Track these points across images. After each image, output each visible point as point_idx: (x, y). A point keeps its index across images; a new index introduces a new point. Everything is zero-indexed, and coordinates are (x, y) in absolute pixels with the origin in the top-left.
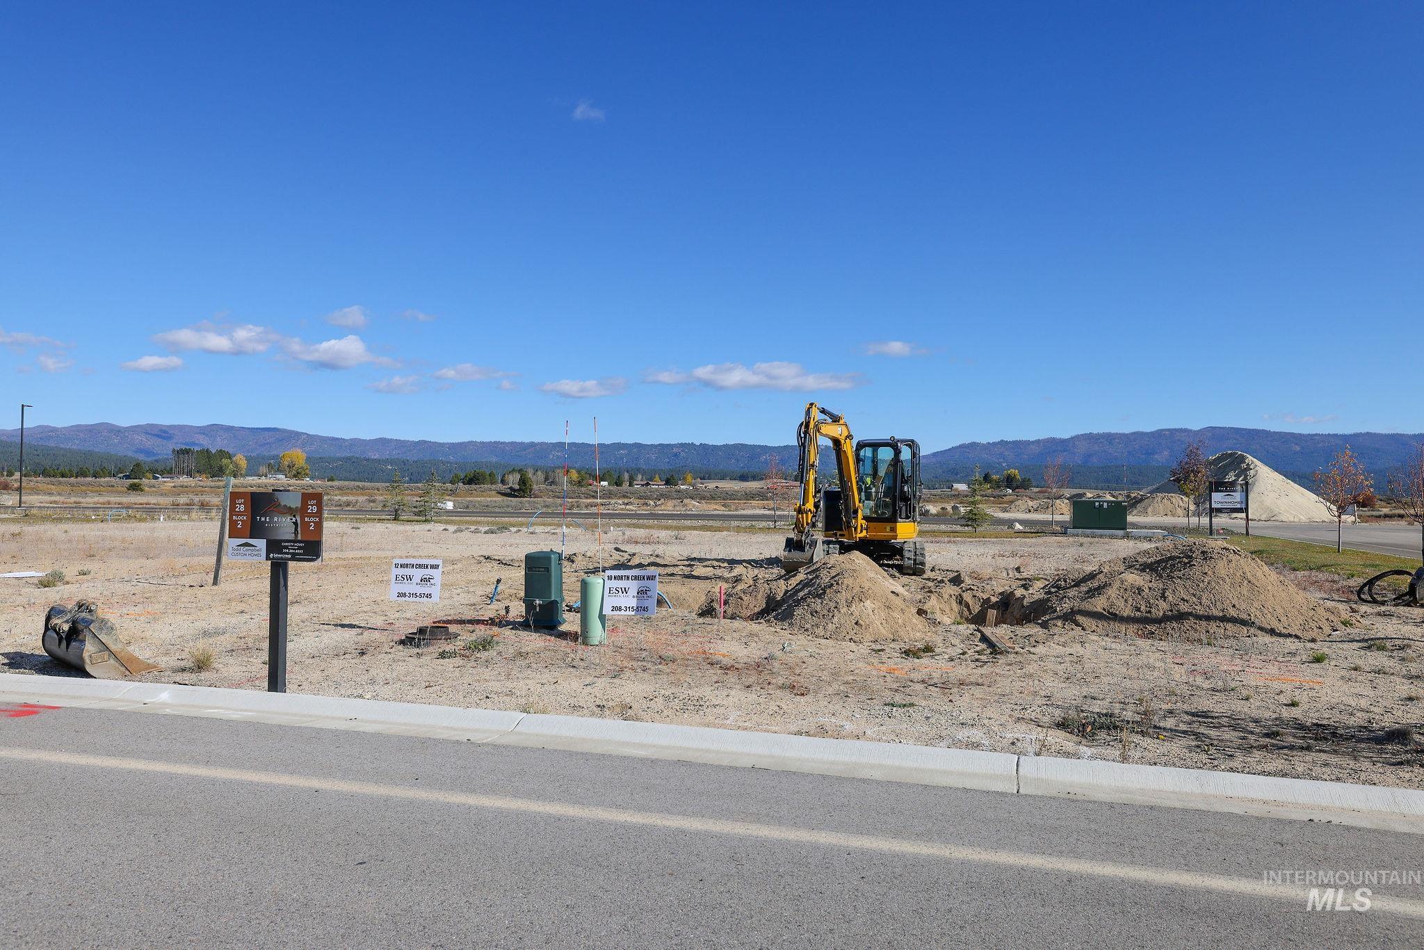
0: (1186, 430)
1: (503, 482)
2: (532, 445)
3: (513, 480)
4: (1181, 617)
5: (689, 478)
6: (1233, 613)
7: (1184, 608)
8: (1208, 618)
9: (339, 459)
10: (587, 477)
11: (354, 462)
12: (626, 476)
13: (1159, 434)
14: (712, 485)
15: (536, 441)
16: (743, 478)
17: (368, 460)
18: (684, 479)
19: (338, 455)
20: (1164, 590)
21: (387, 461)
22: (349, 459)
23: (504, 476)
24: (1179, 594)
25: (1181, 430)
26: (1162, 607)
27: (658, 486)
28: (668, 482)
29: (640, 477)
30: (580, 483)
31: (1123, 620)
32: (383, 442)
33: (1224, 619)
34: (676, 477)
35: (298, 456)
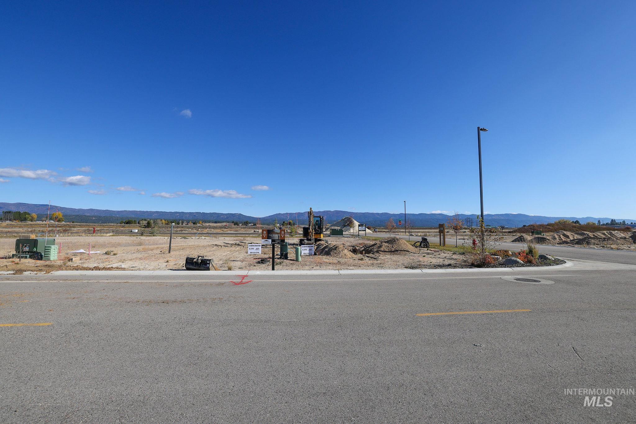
0: (330, 211)
1: (139, 223)
2: (147, 212)
3: (145, 223)
4: (397, 251)
5: (201, 222)
6: (405, 250)
7: (397, 249)
8: (402, 251)
9: (74, 215)
10: (169, 222)
11: (80, 217)
12: (181, 222)
13: (324, 212)
14: (207, 224)
15: (148, 211)
16: (216, 222)
17: (85, 216)
18: (199, 223)
19: (73, 214)
20: (393, 246)
21: (93, 216)
22: (78, 215)
23: (139, 221)
24: (395, 247)
25: (329, 211)
26: (393, 249)
27: (191, 224)
28: (194, 224)
29: (185, 222)
30: (167, 224)
31: (386, 252)
32: (92, 210)
33: (404, 251)
34: (196, 222)
35: (60, 214)
